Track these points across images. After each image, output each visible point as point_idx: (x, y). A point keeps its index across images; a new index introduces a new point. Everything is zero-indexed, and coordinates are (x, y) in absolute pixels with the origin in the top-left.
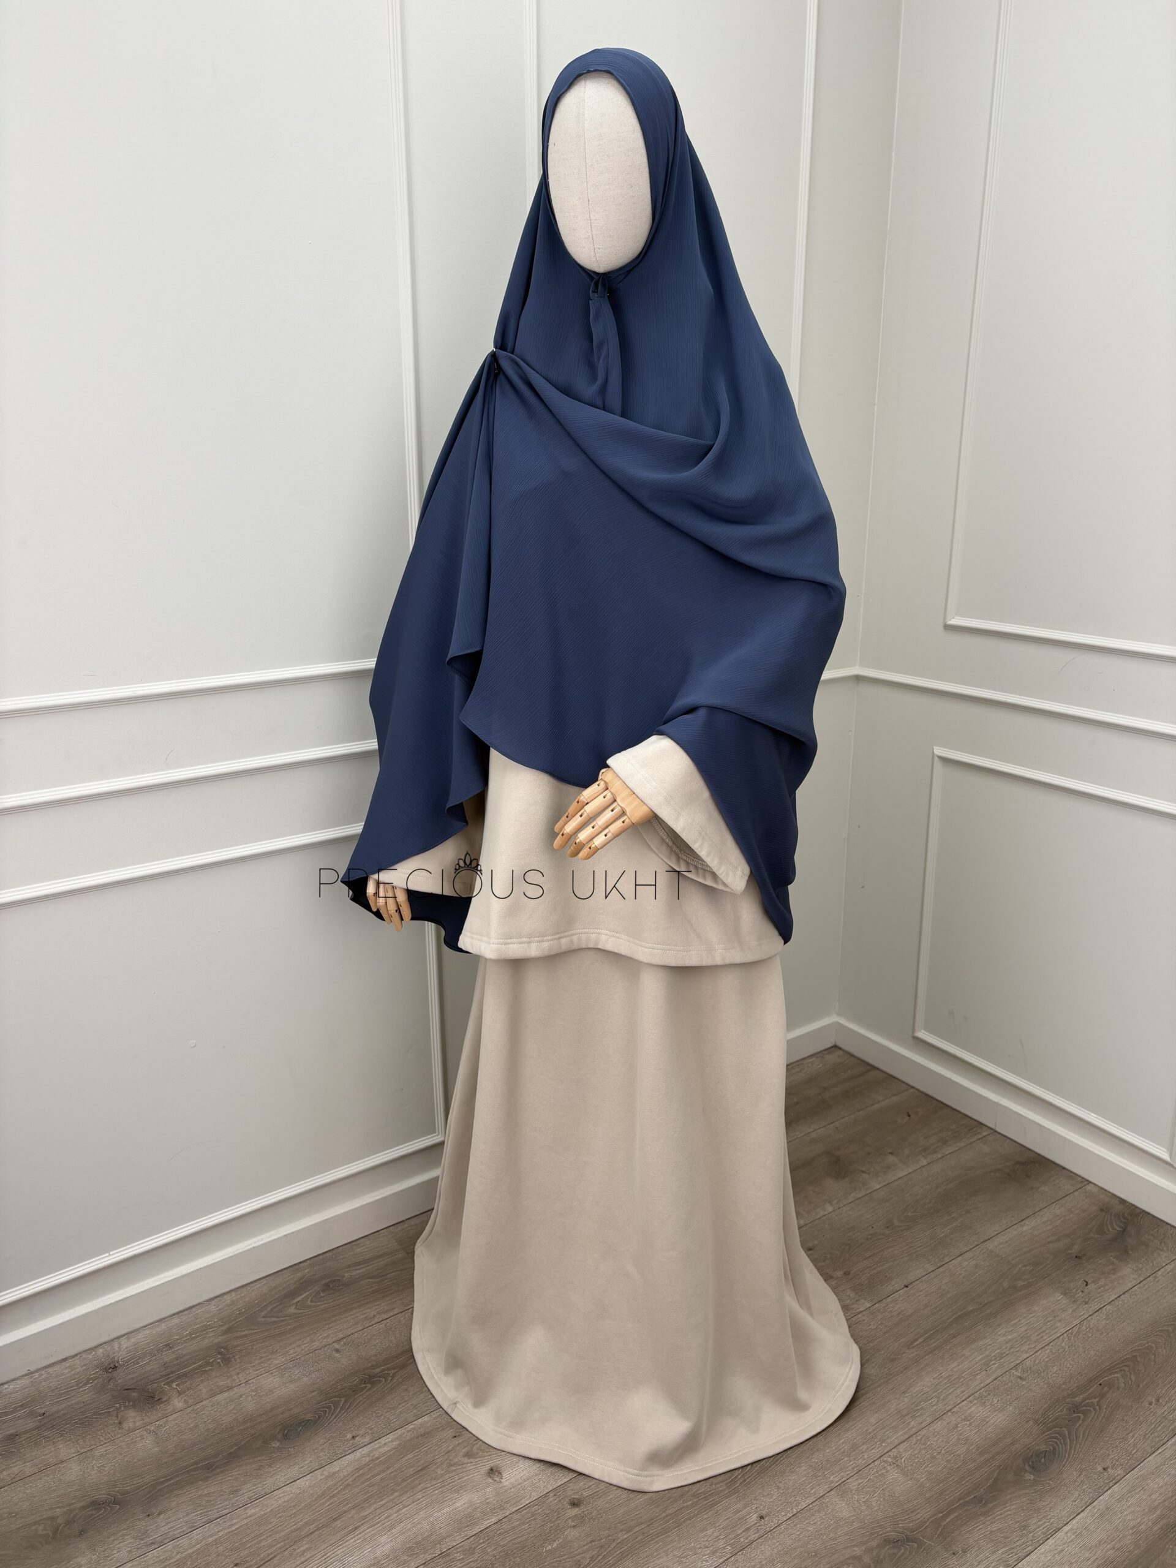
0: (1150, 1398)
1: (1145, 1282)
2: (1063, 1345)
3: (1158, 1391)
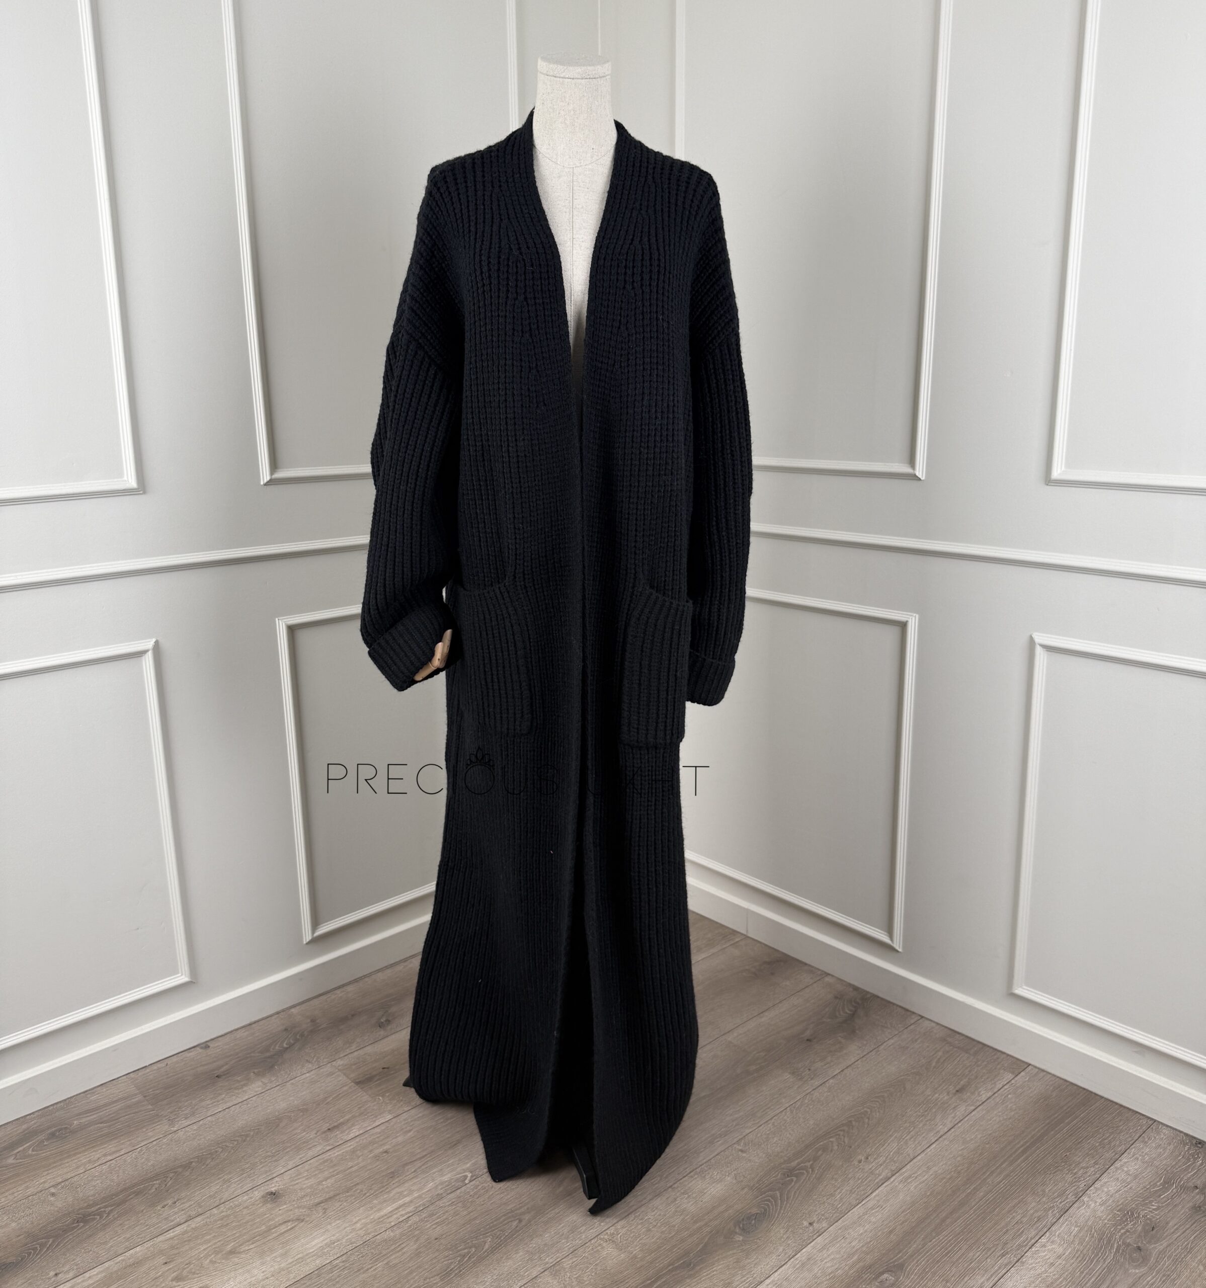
1: (868, 1056)
3: (868, 1151)
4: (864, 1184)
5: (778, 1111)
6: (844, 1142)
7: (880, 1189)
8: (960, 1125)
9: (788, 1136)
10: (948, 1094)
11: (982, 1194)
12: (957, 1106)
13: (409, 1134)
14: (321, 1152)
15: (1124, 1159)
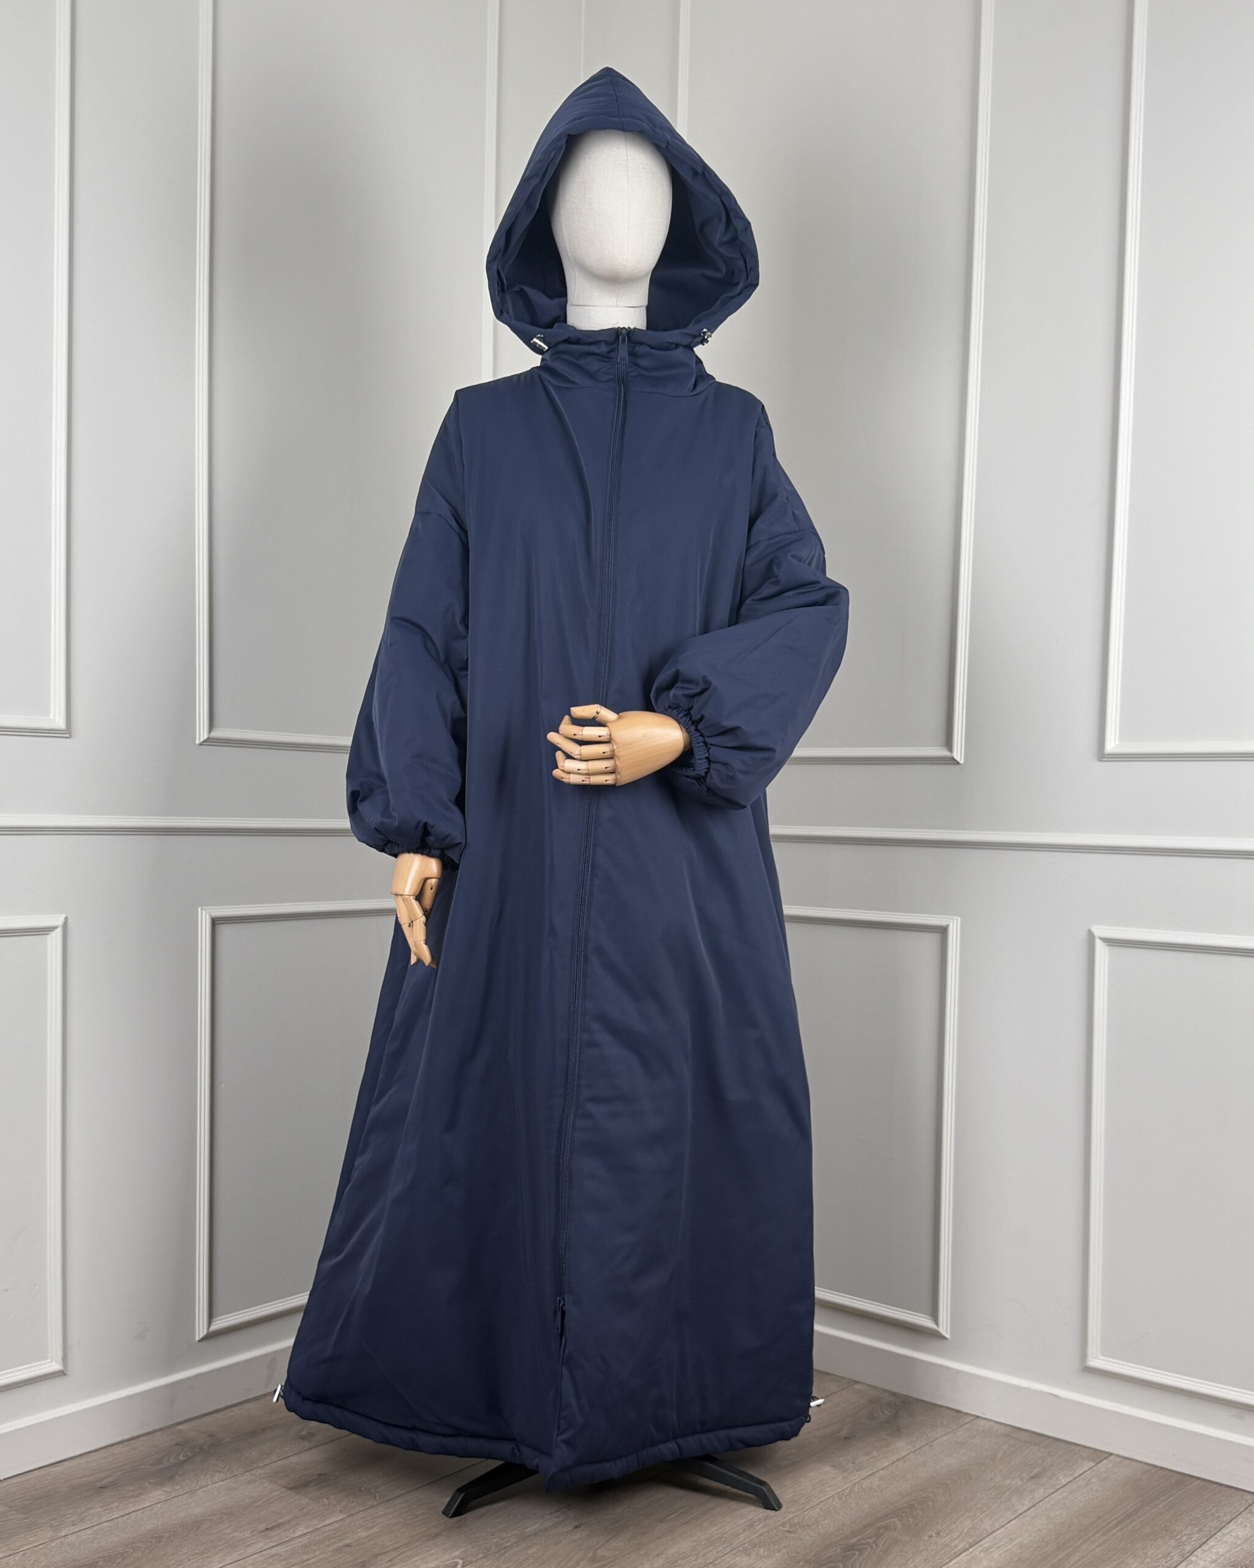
0: (930, 1533)
1: (919, 1450)
2: (834, 1503)
3: (939, 1527)
4: (940, 1554)
5: (823, 1499)
6: (909, 1522)
7: (959, 1558)
8: (1040, 1504)
9: (840, 1517)
10: (1022, 1480)
11: (1076, 1558)
12: (1034, 1489)
13: (375, 1529)
14: (265, 1548)
15: (1232, 1526)
